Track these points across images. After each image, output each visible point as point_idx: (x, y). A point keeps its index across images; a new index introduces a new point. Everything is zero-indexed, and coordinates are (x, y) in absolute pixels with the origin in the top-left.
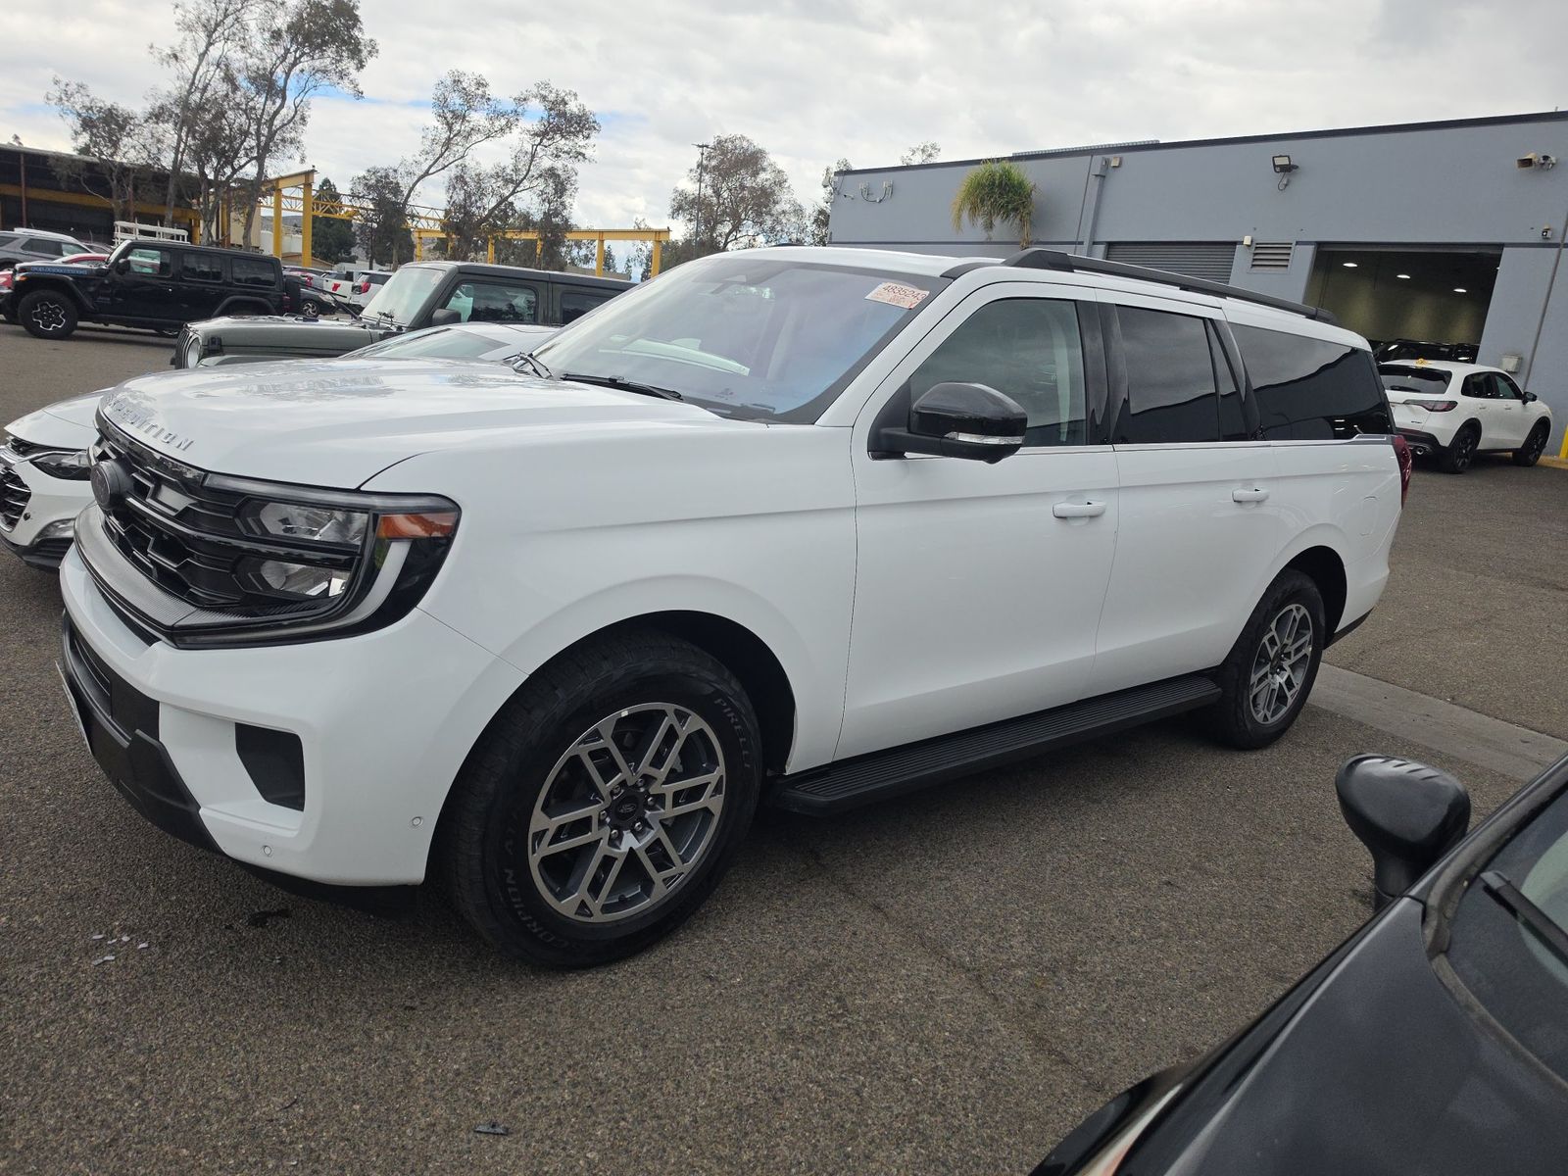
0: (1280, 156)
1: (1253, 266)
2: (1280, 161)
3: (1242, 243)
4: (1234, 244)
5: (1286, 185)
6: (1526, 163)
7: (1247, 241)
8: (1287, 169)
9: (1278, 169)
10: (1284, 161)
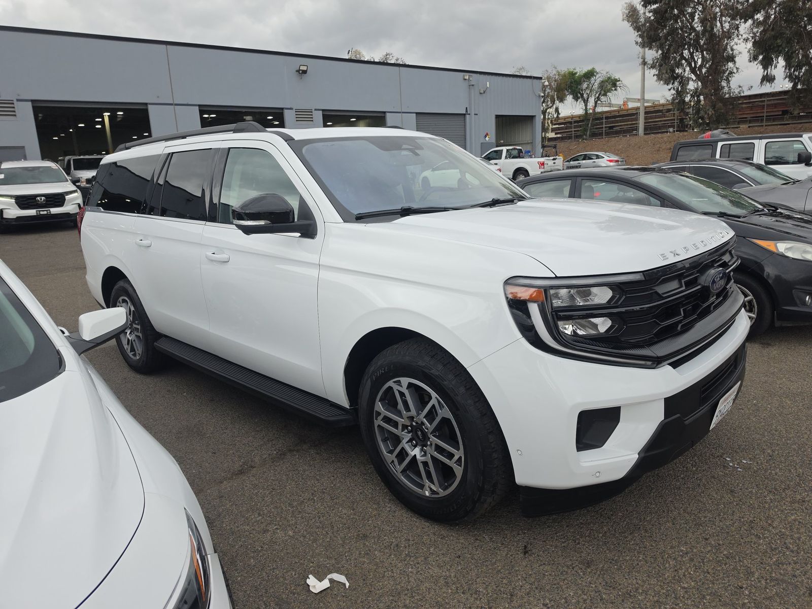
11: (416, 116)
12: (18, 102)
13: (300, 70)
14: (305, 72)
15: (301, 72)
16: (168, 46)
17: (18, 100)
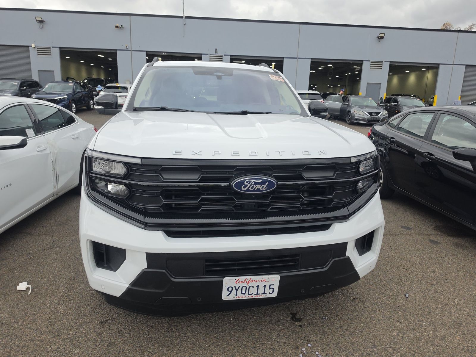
0: (38, 17)
1: (38, 54)
2: (38, 19)
3: (31, 46)
4: (28, 47)
5: (42, 27)
6: (117, 27)
7: (33, 46)
8: (41, 22)
9: (38, 21)
10: (40, 19)
11: (466, 67)
12: (225, 56)
13: (379, 36)
14: (382, 38)
15: (379, 38)
16: (301, 25)
17: (224, 55)
